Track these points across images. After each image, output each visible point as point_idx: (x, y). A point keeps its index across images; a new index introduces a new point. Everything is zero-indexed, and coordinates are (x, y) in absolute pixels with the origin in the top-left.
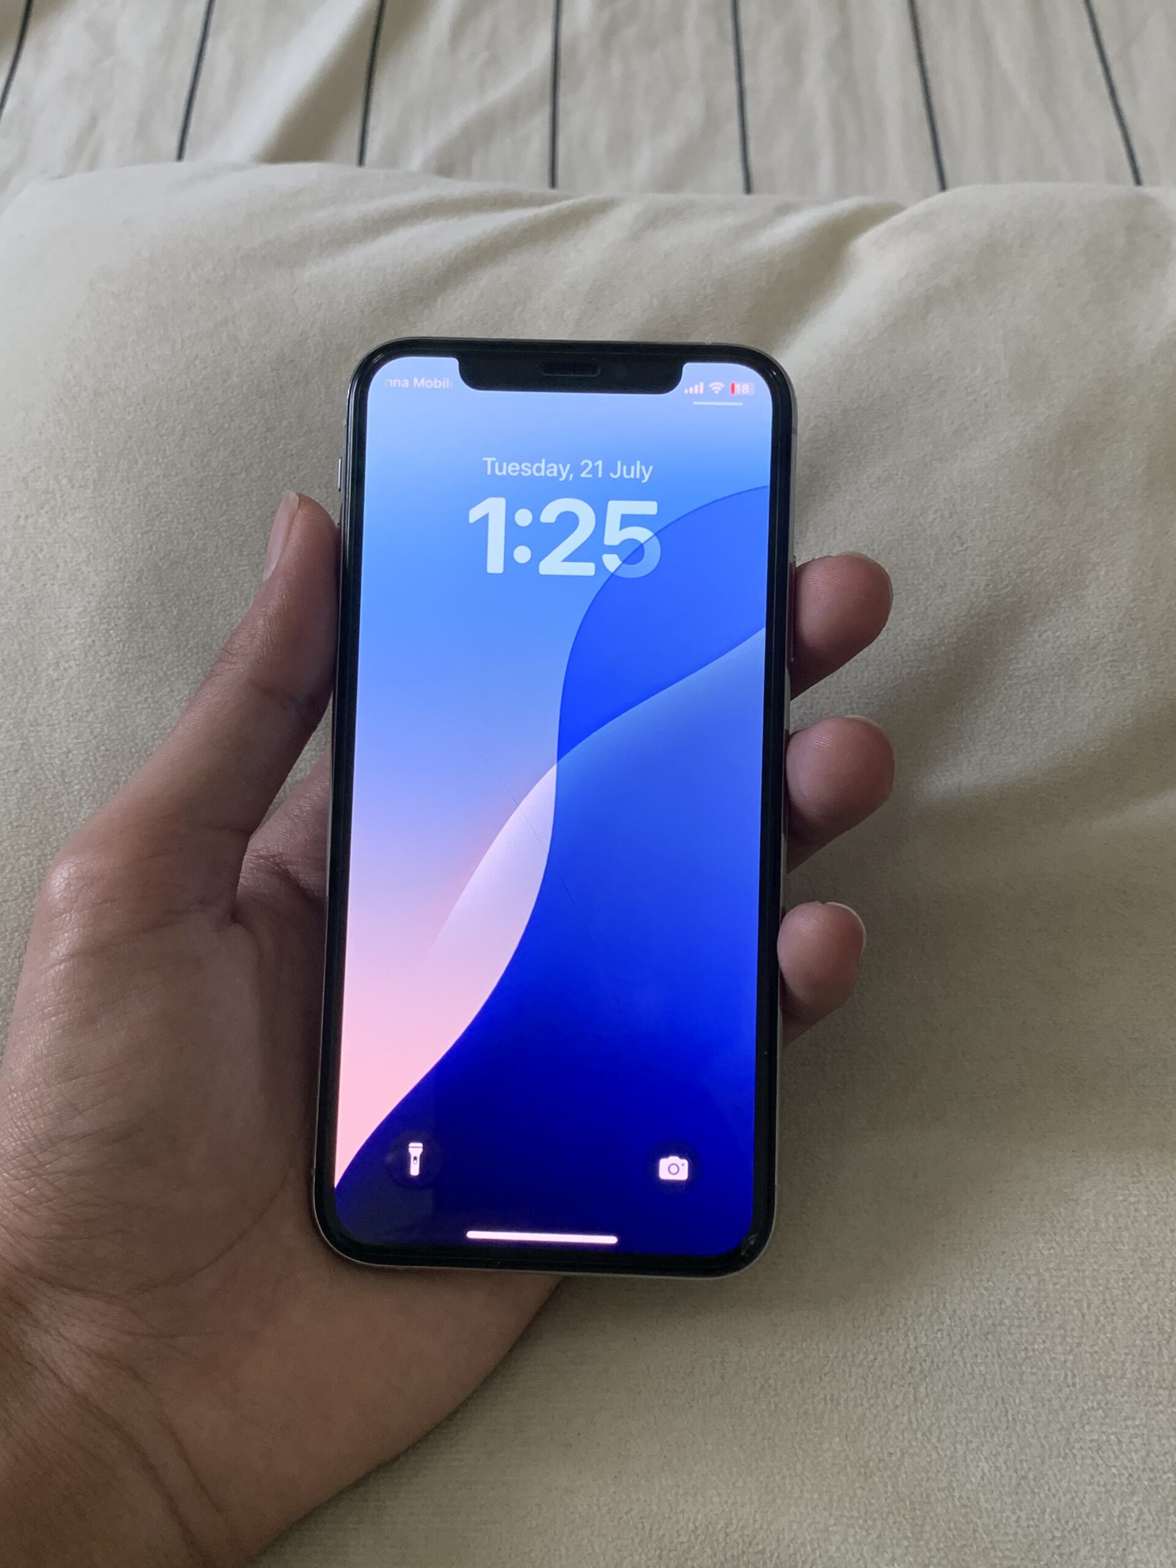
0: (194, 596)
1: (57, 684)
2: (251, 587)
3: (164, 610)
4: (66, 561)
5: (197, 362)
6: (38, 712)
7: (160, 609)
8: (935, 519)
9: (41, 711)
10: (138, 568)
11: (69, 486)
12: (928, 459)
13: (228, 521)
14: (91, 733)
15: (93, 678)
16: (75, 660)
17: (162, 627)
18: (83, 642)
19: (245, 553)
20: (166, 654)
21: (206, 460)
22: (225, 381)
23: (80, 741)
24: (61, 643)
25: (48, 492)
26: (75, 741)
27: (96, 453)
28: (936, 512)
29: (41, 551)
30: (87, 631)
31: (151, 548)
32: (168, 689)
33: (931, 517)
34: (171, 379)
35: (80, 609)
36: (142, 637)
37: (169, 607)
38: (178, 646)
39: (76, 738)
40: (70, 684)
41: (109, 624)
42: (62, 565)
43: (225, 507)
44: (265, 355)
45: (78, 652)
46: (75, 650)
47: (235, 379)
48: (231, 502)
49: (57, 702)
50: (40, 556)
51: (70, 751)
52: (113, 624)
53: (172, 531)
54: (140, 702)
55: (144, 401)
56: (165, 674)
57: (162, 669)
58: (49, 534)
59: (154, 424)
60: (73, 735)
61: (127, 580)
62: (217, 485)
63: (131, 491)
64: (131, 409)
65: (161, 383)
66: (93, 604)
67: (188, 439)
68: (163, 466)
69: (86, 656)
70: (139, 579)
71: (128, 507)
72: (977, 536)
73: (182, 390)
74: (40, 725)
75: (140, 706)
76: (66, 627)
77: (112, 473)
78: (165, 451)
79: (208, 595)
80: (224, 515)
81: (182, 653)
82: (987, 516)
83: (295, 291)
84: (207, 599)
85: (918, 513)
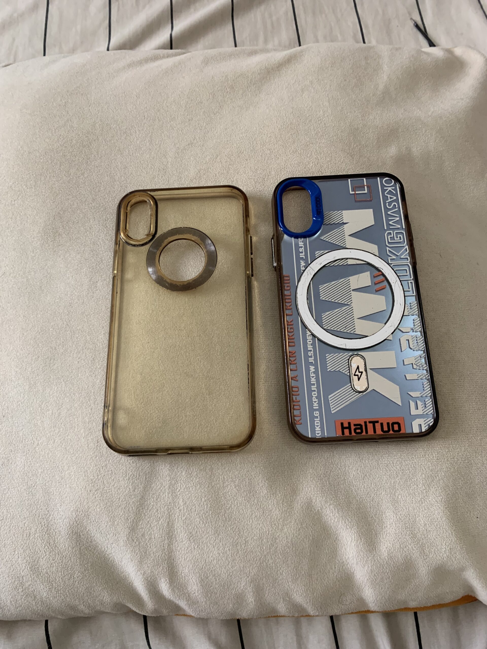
0: (72, 222)
1: (34, 258)
2: (90, 215)
3: (64, 228)
4: (30, 215)
5: (61, 137)
6: (30, 268)
7: (62, 228)
8: (313, 165)
9: (31, 267)
10: (53, 215)
11: (26, 188)
12: (308, 143)
13: (79, 194)
14: (47, 273)
15: (45, 254)
16: (39, 249)
17: (64, 235)
18: (40, 243)
19: (87, 204)
20: (67, 243)
21: (69, 173)
22: (71, 143)
23: (44, 276)
24: (33, 244)
25: (19, 191)
26: (43, 276)
27: (33, 175)
28: (313, 163)
29: (21, 212)
30: (41, 239)
31: (56, 207)
32: (69, 254)
33: (311, 164)
34: (53, 145)
35: (37, 232)
36: (58, 239)
37: (65, 227)
38: (70, 240)
39: (43, 275)
40: (38, 258)
41: (47, 236)
42: (29, 217)
43: (78, 189)
44: (83, 132)
45: (39, 246)
46: (38, 246)
47: (74, 142)
48: (79, 187)
49: (35, 264)
50: (21, 214)
51: (42, 280)
52: (48, 236)
53: (62, 200)
54: (61, 260)
55: (45, 154)
56: (67, 250)
57: (66, 248)
58: (23, 206)
59: (50, 162)
60: (42, 274)
61: (50, 220)
62: (74, 182)
63: (47, 188)
64: (42, 157)
65: (50, 146)
66: (41, 229)
67: (62, 166)
68: (56, 177)
69: (42, 247)
70: (54, 219)
71: (47, 194)
72: (327, 171)
73: (57, 148)
74: (31, 272)
75: (61, 261)
76: (34, 238)
77: (39, 182)
78: (55, 171)
79: (77, 220)
80: (78, 192)
81: (72, 242)
82: (329, 163)
83: (90, 106)
84: (77, 222)
85: (307, 164)
